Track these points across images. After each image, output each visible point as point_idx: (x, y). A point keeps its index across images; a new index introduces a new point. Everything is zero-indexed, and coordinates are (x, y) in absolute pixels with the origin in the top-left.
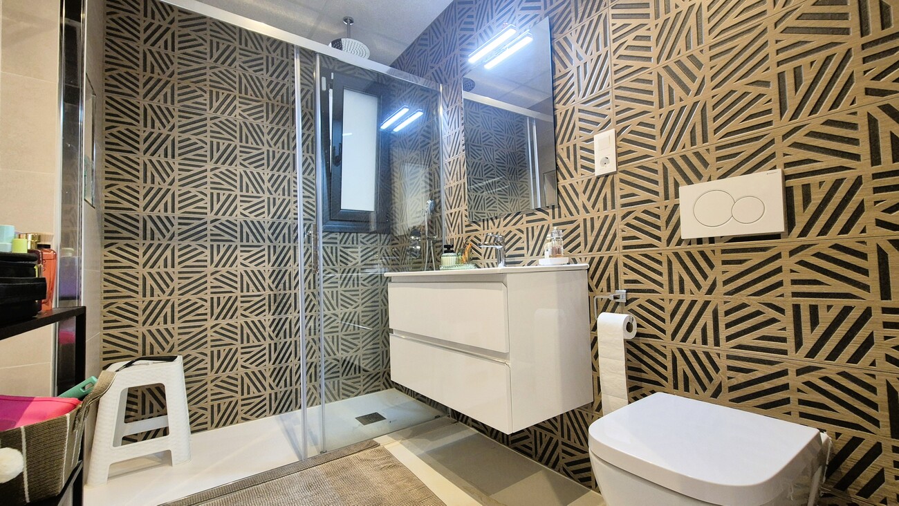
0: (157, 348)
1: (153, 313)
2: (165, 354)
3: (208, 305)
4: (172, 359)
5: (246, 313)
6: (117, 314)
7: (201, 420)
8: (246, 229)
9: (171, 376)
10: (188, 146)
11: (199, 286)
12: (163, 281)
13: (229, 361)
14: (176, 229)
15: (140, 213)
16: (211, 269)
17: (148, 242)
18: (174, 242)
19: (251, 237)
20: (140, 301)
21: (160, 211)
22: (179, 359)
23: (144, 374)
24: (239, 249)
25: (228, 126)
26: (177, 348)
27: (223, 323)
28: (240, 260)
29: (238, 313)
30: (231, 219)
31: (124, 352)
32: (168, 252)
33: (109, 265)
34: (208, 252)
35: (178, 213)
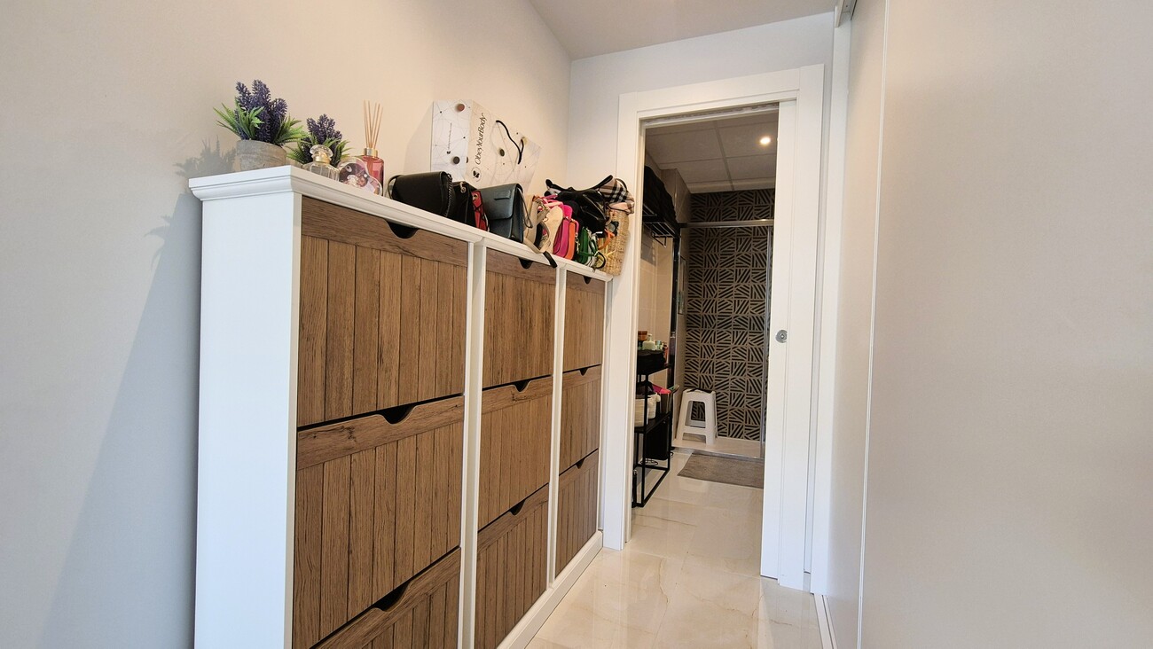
0: (705, 385)
1: (705, 365)
2: (708, 389)
3: (730, 366)
4: (709, 392)
5: (751, 374)
6: (689, 366)
7: (723, 430)
8: (753, 322)
9: (708, 400)
10: (725, 274)
11: (725, 355)
12: (710, 349)
13: (739, 402)
14: (716, 322)
15: (702, 313)
16: (733, 345)
17: (704, 329)
18: (715, 330)
19: (756, 327)
20: (700, 360)
21: (710, 313)
22: (713, 392)
23: (698, 396)
24: (749, 334)
25: (746, 259)
26: (714, 388)
27: (738, 378)
28: (749, 341)
29: (746, 374)
30: (745, 316)
31: (693, 385)
32: (713, 335)
33: (688, 340)
34: (731, 335)
35: (718, 313)
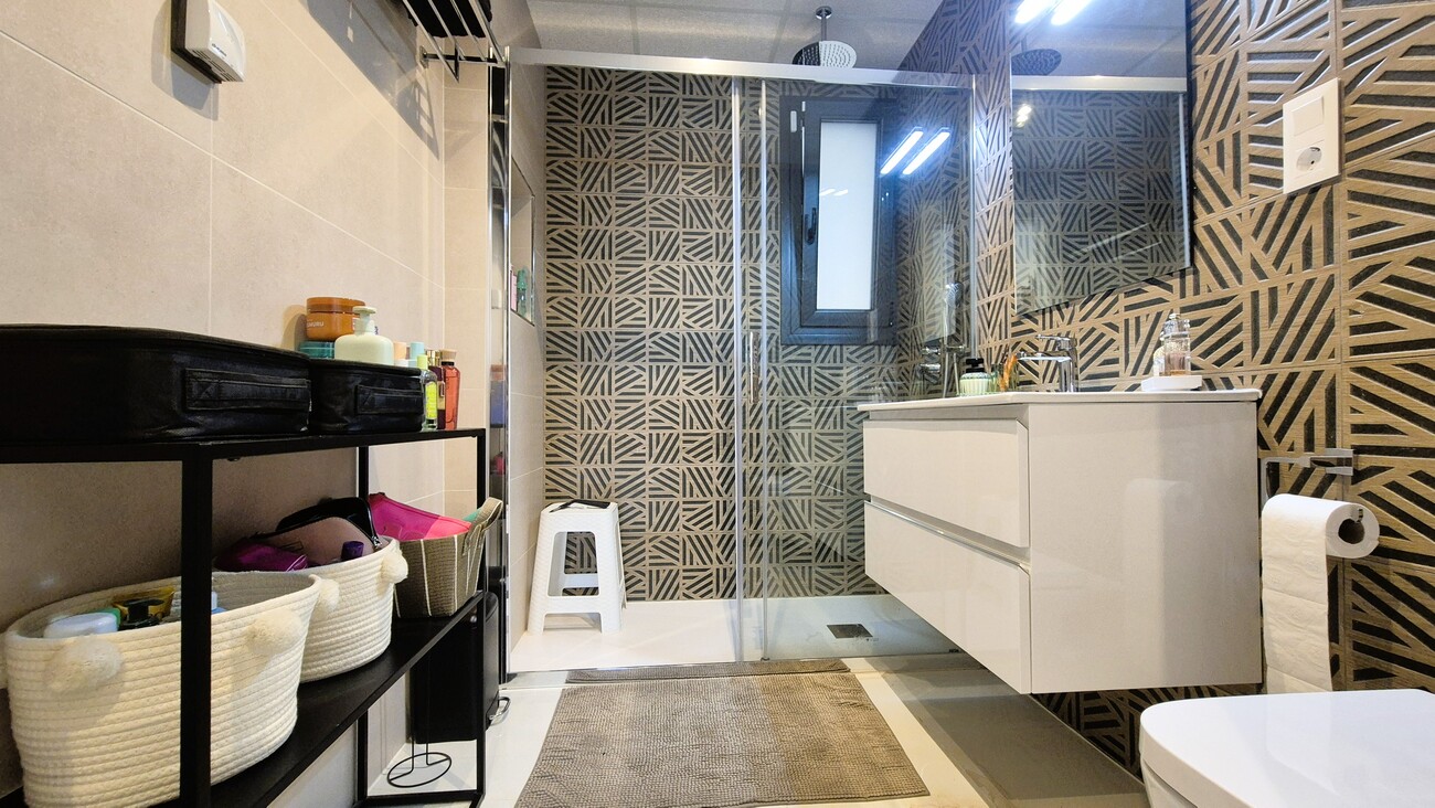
0: (594, 492)
1: (592, 448)
2: (601, 499)
3: (646, 443)
4: (604, 505)
5: (689, 457)
6: (555, 449)
7: (638, 587)
8: (689, 344)
9: (601, 524)
10: (626, 242)
11: (634, 419)
12: (600, 409)
13: (668, 521)
14: (612, 347)
15: (579, 329)
16: (649, 397)
17: (586, 363)
18: (611, 364)
19: (696, 355)
20: (578, 434)
21: (597, 327)
22: (613, 505)
23: (580, 518)
24: (682, 371)
25: (668, 209)
26: (614, 494)
27: (663, 468)
28: (682, 385)
29: (679, 457)
30: (673, 332)
31: (564, 492)
32: (605, 375)
33: (551, 390)
34: (646, 375)
35: (615, 327)
